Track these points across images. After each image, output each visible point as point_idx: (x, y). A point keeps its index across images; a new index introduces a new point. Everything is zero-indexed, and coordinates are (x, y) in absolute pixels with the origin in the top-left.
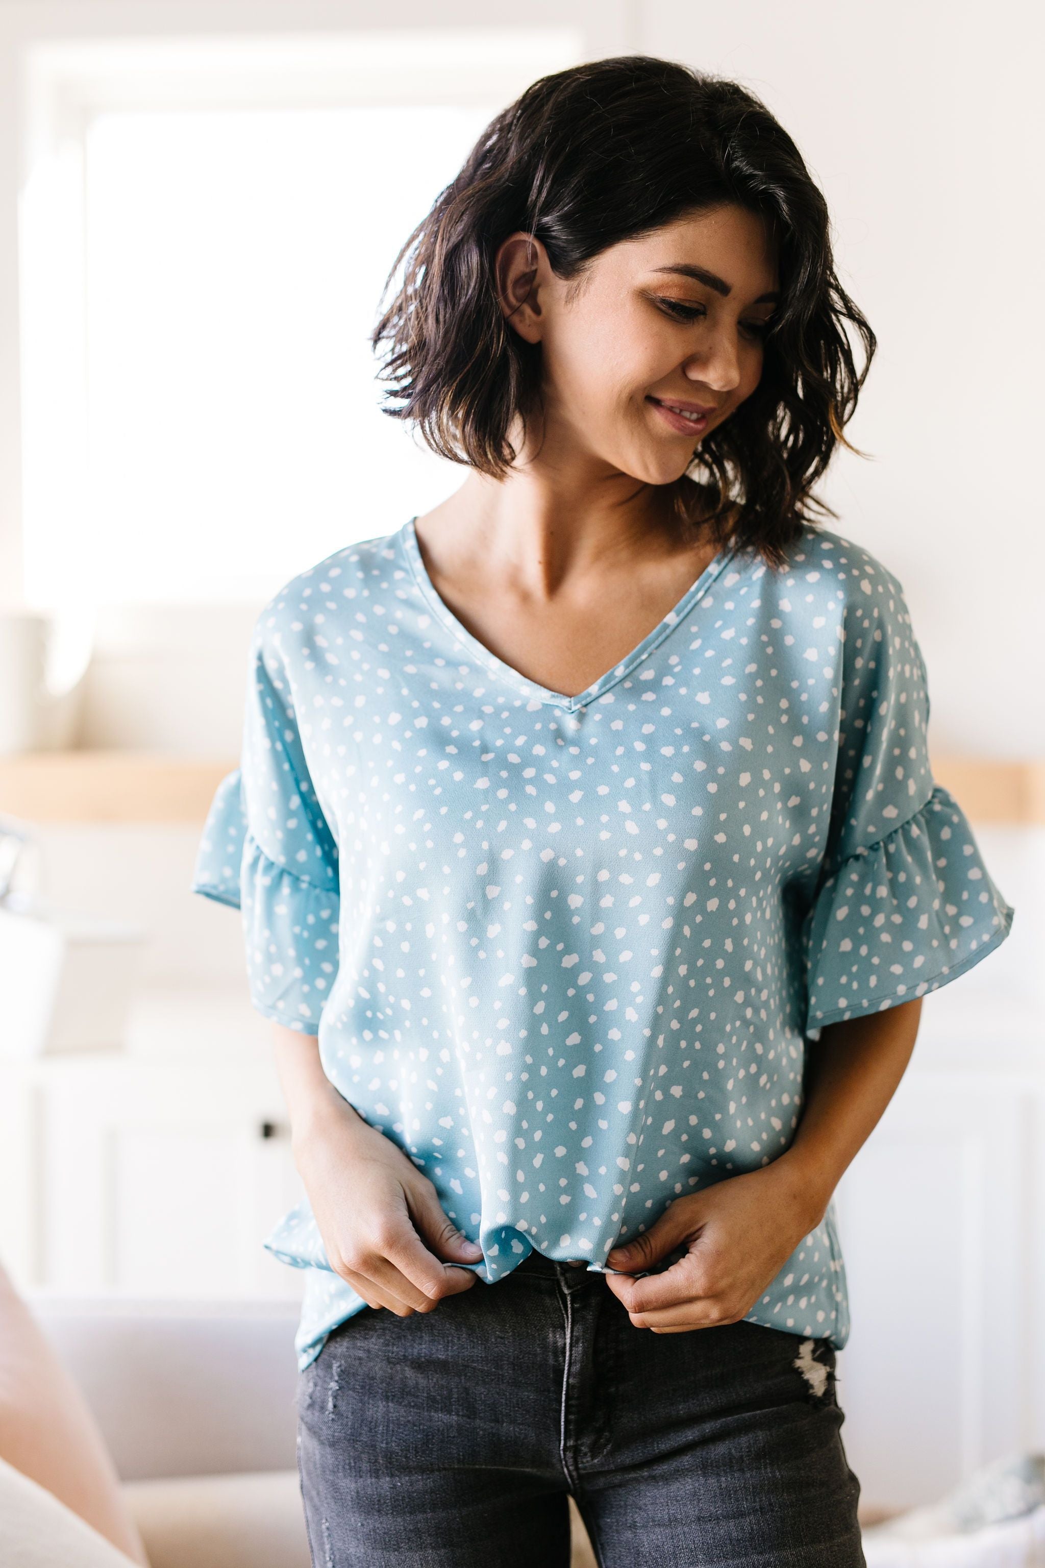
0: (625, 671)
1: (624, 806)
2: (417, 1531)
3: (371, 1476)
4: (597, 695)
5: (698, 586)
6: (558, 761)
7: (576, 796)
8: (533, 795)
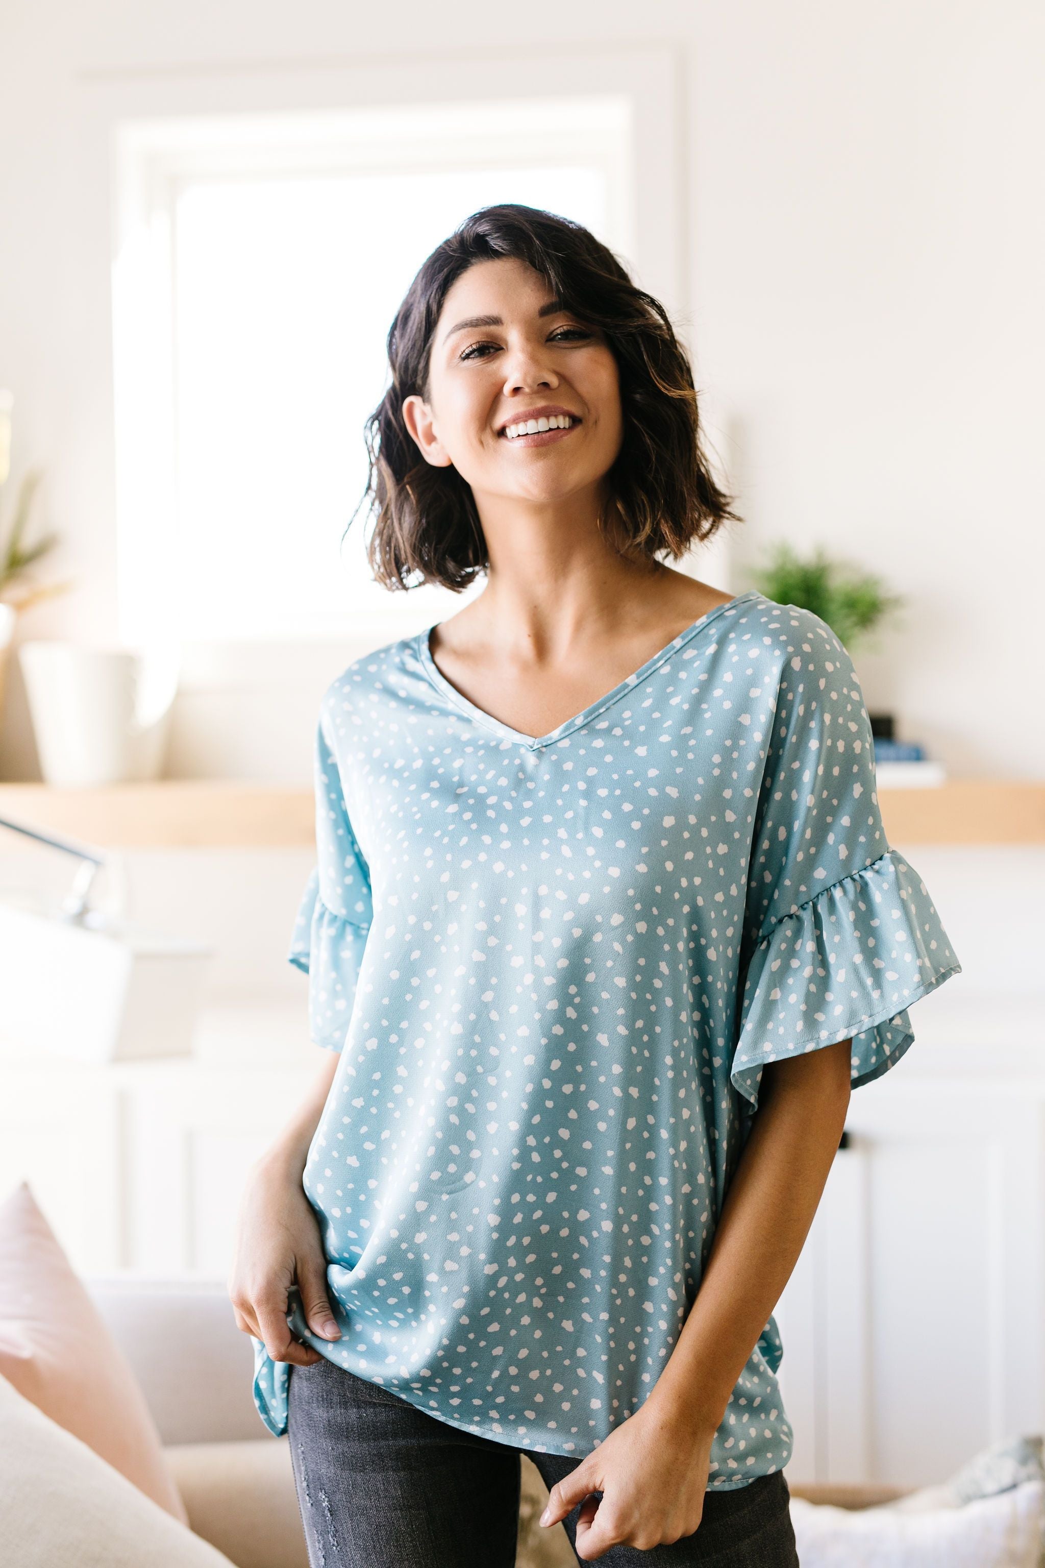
0: (584, 721)
1: (562, 833)
2: (380, 1456)
3: (340, 1407)
4: (557, 739)
5: (660, 655)
6: (516, 792)
7: (526, 821)
8: (492, 818)
